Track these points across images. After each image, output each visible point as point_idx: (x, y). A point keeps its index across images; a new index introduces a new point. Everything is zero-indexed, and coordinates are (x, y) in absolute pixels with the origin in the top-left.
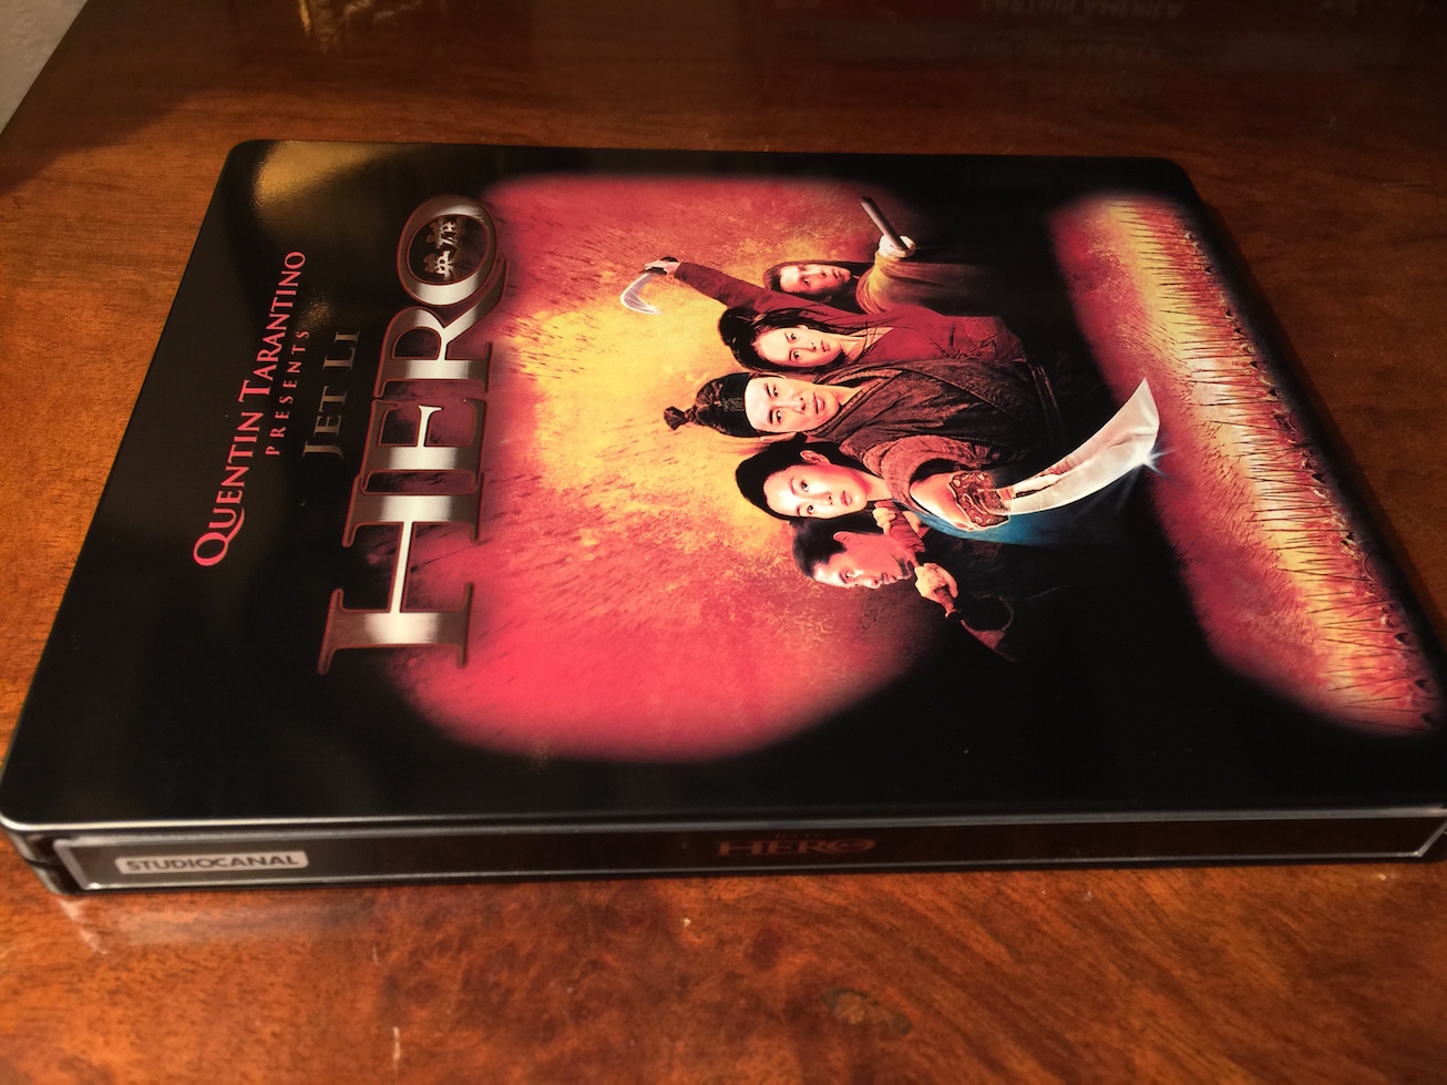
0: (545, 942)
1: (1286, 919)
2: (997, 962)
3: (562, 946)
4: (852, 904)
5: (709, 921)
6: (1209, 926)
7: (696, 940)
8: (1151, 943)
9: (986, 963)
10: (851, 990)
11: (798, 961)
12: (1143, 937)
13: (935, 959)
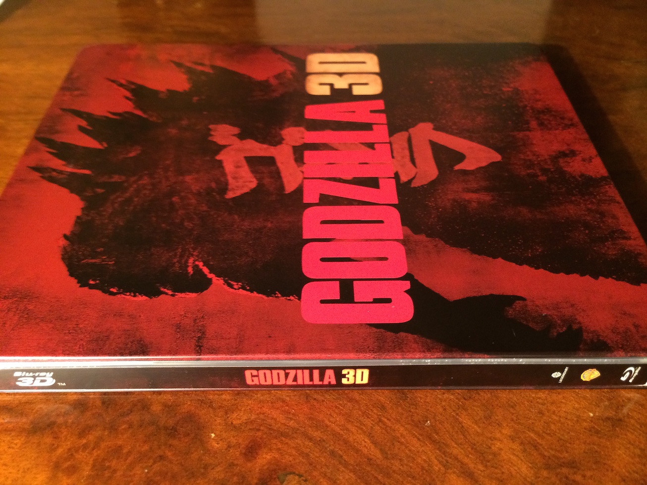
0: (138, 445)
1: (535, 438)
2: (375, 458)
3: (146, 447)
4: (301, 427)
5: (224, 435)
6: (492, 440)
7: (216, 445)
8: (459, 449)
9: (368, 459)
10: (294, 473)
11: (268, 457)
12: (455, 446)
13: (341, 457)
